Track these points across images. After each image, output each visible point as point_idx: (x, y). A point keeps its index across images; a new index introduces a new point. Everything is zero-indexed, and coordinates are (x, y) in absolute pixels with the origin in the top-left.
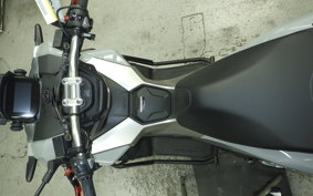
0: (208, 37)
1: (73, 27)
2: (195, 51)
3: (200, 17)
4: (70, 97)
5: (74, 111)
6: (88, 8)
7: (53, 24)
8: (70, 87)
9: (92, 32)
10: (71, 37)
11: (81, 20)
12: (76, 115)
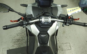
0: (64, 51)
1: (66, 21)
2: (60, 47)
3: (70, 49)
4: (45, 19)
5: (40, 20)
6: (72, 25)
7: (67, 15)
8: (48, 19)
9: (65, 25)
10: (63, 20)
11: (68, 23)
12: (39, 21)
